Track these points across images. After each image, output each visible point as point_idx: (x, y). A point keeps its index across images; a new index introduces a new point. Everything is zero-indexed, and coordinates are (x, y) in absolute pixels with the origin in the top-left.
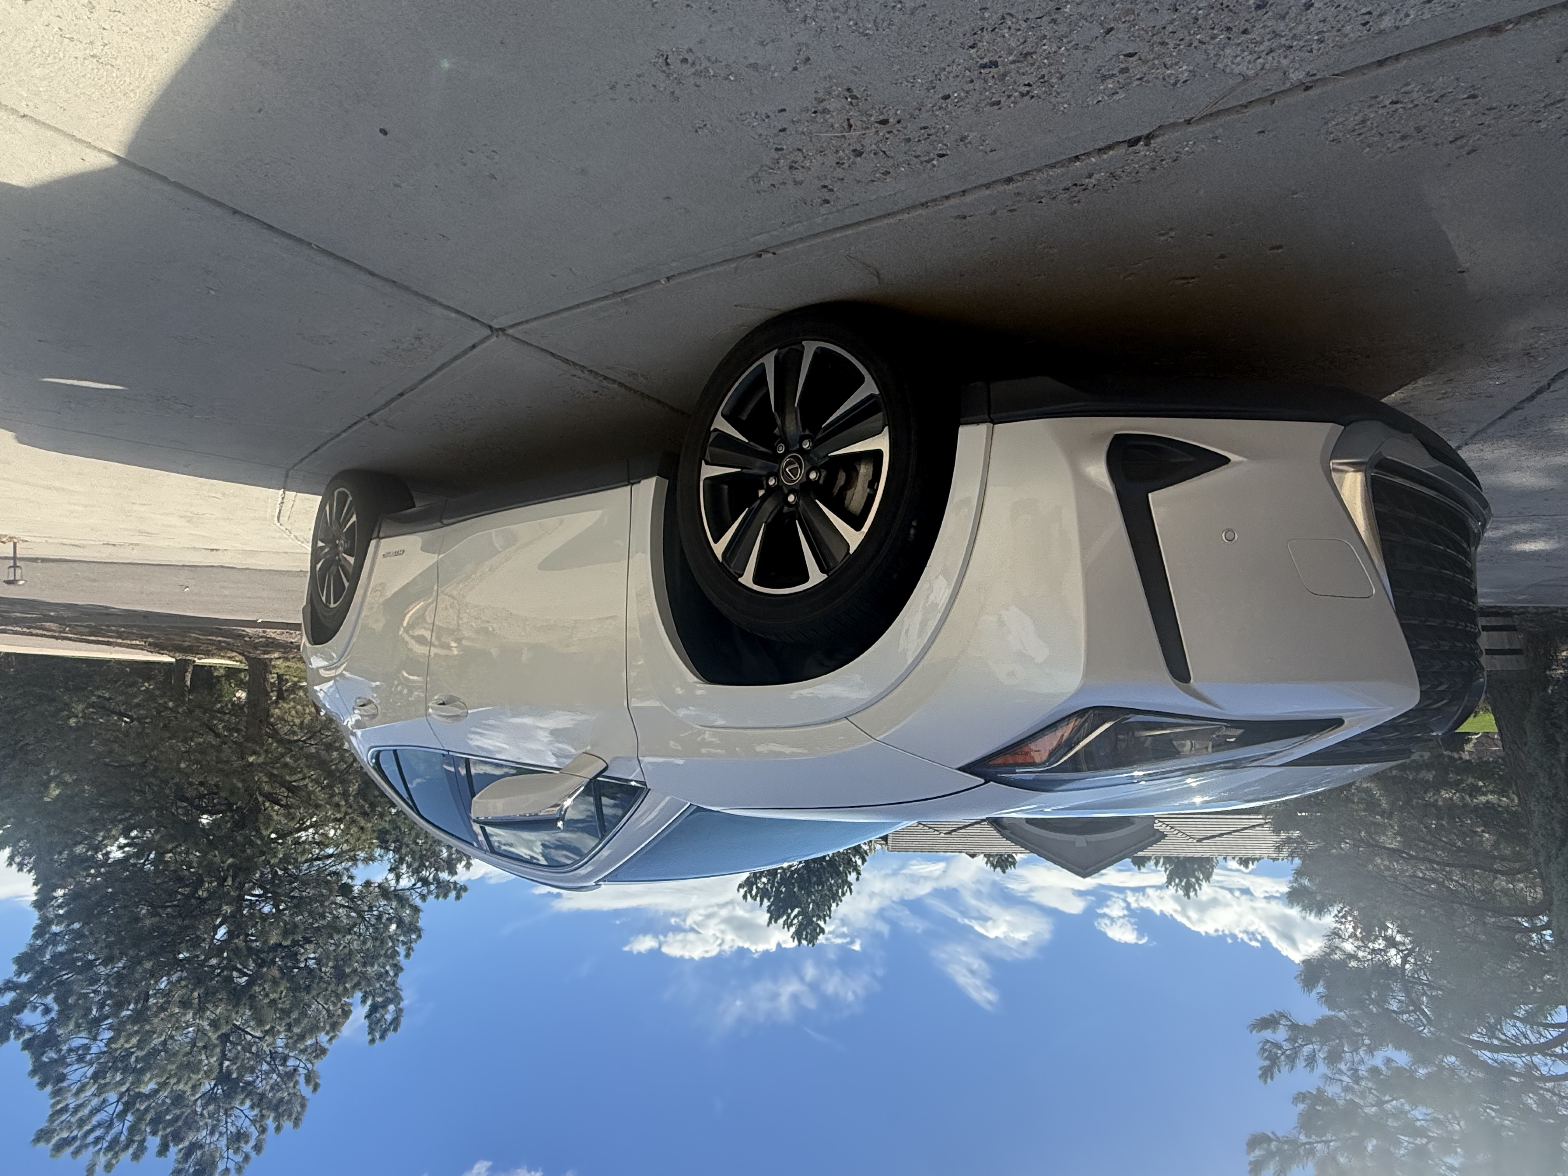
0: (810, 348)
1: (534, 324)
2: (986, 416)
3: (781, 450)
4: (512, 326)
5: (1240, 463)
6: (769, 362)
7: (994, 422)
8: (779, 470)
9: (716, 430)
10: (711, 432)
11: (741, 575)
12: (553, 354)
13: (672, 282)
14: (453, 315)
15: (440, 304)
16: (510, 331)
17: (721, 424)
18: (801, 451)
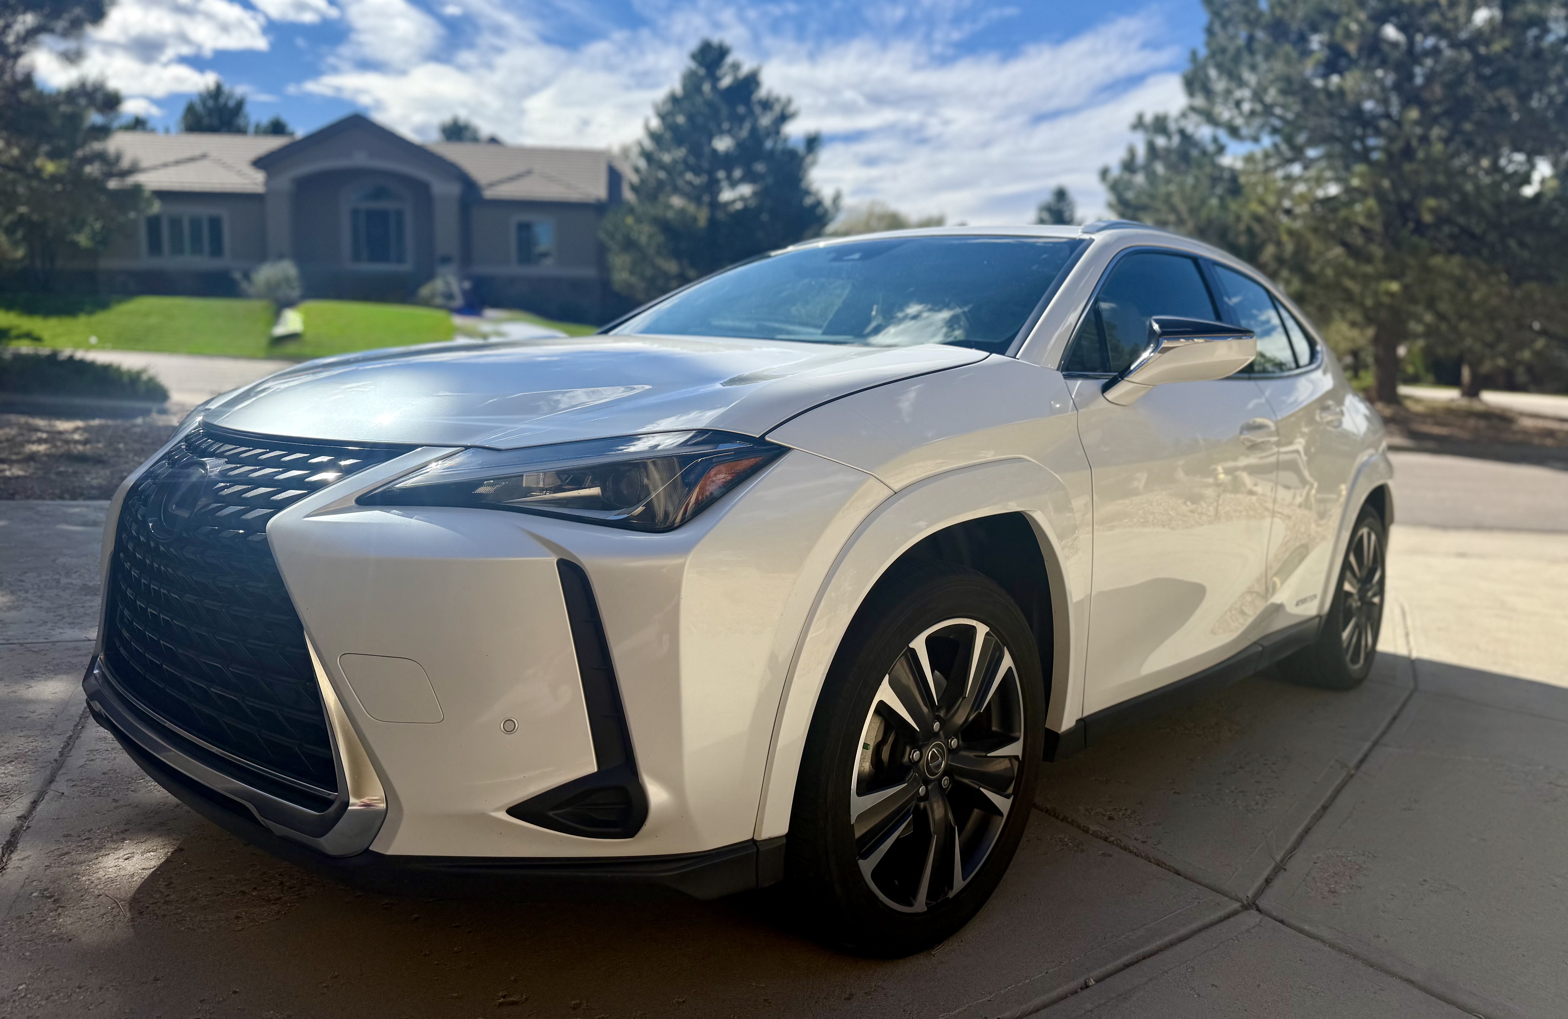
0: (920, 904)
1: (1214, 917)
2: (761, 849)
3: (945, 781)
4: (1235, 913)
5: (498, 809)
6: (959, 883)
7: (753, 841)
8: (948, 757)
9: (1008, 797)
10: (1013, 793)
11: (987, 634)
12: (1178, 873)
13: (1081, 980)
14: (1306, 927)
15: (1323, 941)
16: (1236, 905)
17: (1003, 803)
18: (926, 782)
